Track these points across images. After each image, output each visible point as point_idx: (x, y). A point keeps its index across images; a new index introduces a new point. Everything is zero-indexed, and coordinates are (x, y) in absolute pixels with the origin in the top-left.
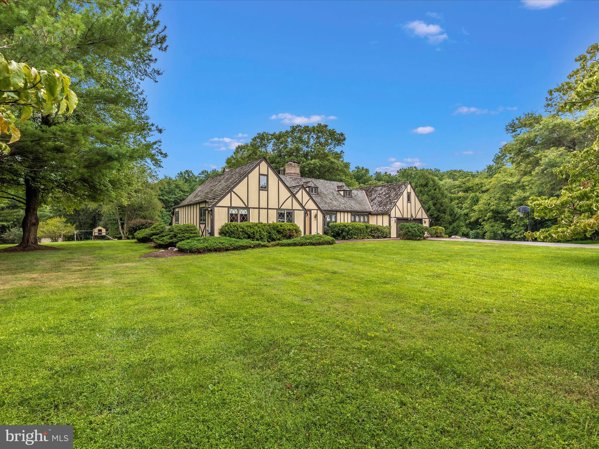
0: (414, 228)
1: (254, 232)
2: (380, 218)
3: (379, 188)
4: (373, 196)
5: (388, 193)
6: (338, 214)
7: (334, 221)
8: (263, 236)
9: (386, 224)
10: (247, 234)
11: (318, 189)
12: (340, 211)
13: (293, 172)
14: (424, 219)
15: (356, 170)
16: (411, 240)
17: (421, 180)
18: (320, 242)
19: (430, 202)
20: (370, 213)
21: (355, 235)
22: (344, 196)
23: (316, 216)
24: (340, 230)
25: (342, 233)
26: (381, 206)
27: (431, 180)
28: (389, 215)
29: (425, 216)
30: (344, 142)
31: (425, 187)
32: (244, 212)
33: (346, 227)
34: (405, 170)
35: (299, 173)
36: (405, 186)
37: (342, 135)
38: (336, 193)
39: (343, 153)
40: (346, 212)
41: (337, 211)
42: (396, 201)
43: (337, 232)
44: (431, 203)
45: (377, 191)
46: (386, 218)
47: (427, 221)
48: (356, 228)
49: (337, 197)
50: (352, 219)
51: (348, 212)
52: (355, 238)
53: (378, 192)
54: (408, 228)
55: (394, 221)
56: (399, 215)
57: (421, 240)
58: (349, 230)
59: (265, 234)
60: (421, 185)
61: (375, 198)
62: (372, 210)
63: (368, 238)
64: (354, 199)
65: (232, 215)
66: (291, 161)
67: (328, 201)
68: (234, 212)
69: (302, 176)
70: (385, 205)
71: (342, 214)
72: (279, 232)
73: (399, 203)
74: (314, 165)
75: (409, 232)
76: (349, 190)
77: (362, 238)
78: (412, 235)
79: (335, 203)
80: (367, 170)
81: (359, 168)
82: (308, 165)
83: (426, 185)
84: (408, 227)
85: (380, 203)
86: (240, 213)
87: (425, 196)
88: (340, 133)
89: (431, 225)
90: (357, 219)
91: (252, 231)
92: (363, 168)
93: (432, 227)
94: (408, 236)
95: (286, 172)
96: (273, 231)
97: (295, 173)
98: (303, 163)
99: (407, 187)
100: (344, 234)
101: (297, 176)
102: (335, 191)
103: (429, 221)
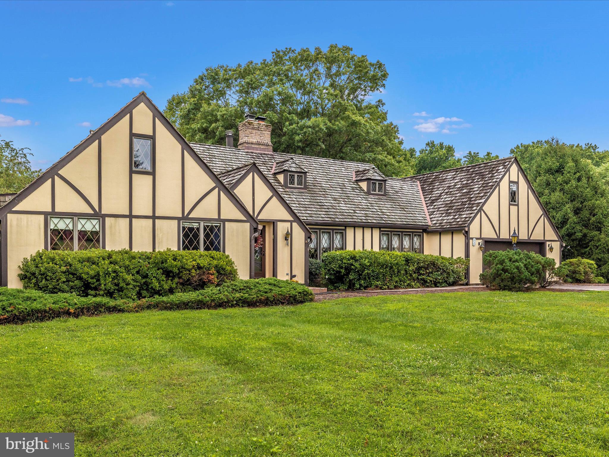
0: (516, 261)
1: (98, 274)
2: (446, 239)
3: (450, 175)
4: (436, 193)
5: (467, 185)
6: (350, 233)
7: (339, 246)
8: (122, 284)
9: (459, 253)
10: (80, 278)
11: (306, 177)
12: (355, 226)
13: (254, 141)
14: (548, 243)
15: (428, 149)
16: (510, 290)
17: (548, 159)
18: (267, 299)
19: (567, 206)
20: (425, 230)
21: (377, 279)
22: (368, 193)
23: (288, 236)
24: (342, 268)
25: (347, 274)
26: (448, 214)
27: (570, 160)
28: (467, 234)
29: (551, 234)
30: (384, 82)
31: (557, 174)
32: (89, 226)
33: (356, 261)
34: (526, 148)
35: (270, 143)
36: (505, 167)
37: (380, 66)
38: (349, 186)
39: (383, 104)
40: (368, 227)
41: (346, 225)
42: (483, 201)
43: (337, 272)
44: (568, 208)
45: (444, 180)
46: (459, 240)
47: (556, 246)
48: (379, 264)
49: (352, 194)
50: (383, 243)
51: (372, 227)
52: (377, 287)
53: (446, 184)
54: (502, 262)
55: (477, 246)
56: (489, 234)
57: (534, 290)
58: (364, 267)
59: (129, 278)
60: (549, 171)
61: (440, 196)
62: (430, 223)
63: (409, 286)
64: (392, 200)
65: (56, 232)
66: (252, 117)
67: (328, 202)
68: (62, 225)
69: (275, 150)
70: (459, 211)
71: (359, 232)
72: (168, 273)
73: (491, 207)
74: (313, 127)
75: (505, 270)
76: (379, 178)
77: (396, 287)
78: (512, 279)
79: (343, 206)
80: (450, 149)
81: (434, 145)
82: (301, 128)
83: (559, 170)
84: (503, 260)
85: (449, 206)
86: (80, 227)
87: (557, 193)
88: (374, 61)
89: (565, 255)
90: (396, 242)
91: (92, 273)
92: (441, 144)
93: (568, 261)
94: (502, 280)
95: (241, 141)
96: (153, 272)
97: (258, 144)
98: (290, 125)
99: (508, 170)
100: (351, 277)
101: (264, 150)
102: (350, 181)
103: (561, 246)
